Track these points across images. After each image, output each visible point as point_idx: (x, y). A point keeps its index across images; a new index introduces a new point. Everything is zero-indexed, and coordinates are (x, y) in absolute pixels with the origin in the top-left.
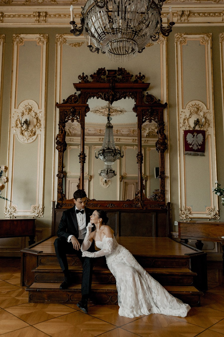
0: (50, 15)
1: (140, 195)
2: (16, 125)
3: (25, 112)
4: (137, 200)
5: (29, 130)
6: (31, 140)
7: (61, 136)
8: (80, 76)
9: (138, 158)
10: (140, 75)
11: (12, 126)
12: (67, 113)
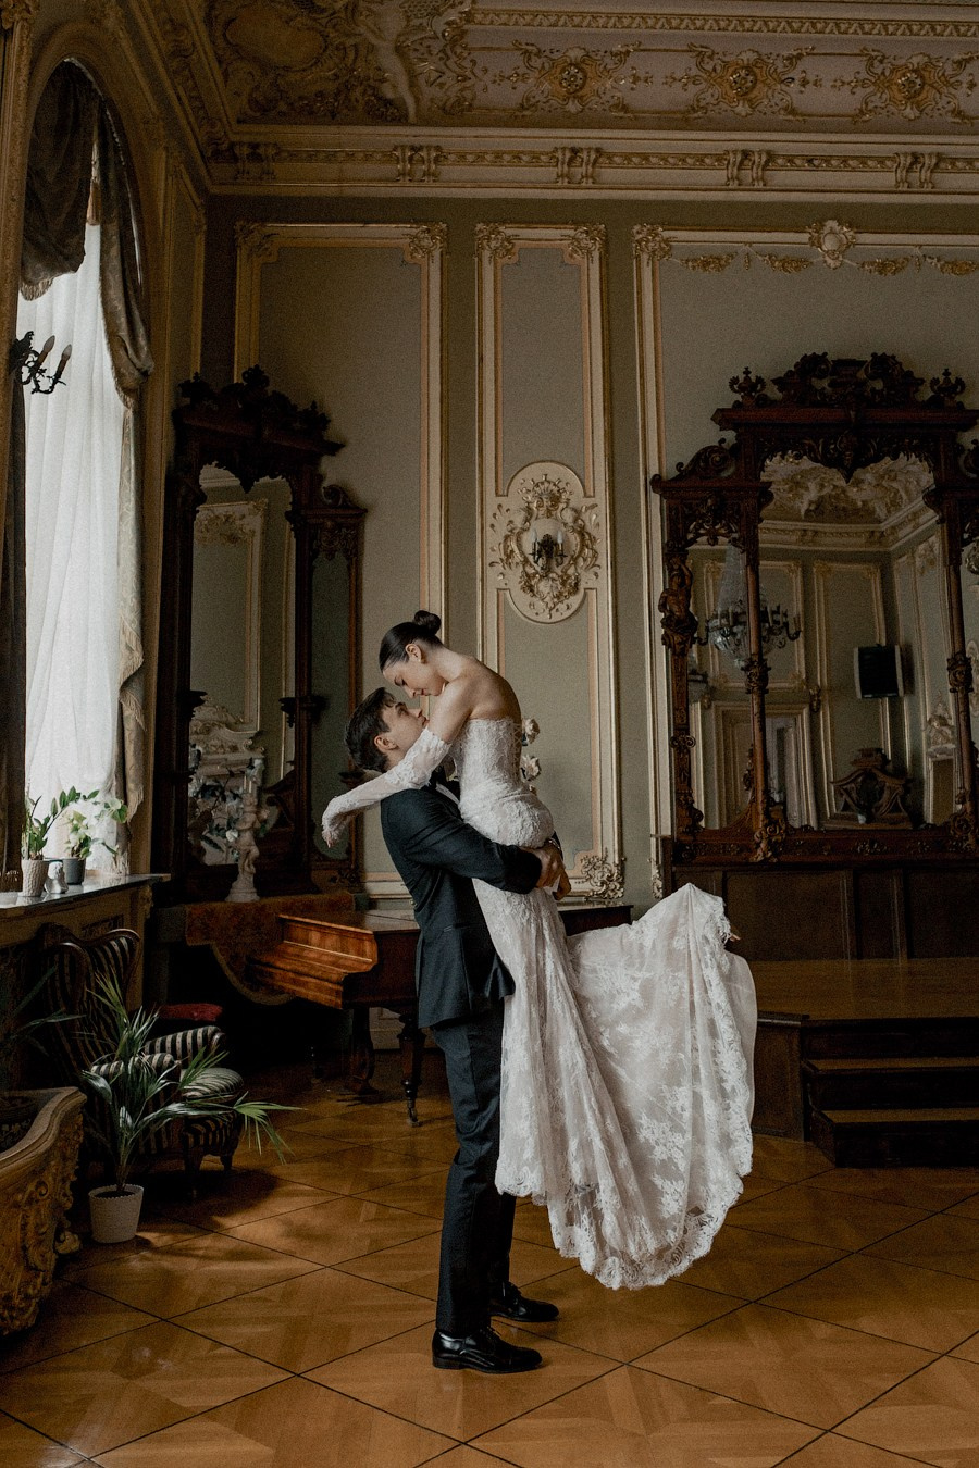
0: (609, 158)
1: (972, 805)
2: (504, 557)
3: (534, 506)
4: (960, 827)
5: (553, 575)
6: (563, 611)
7: (680, 598)
8: (734, 381)
9: (954, 675)
10: (947, 380)
11: (488, 560)
12: (694, 512)
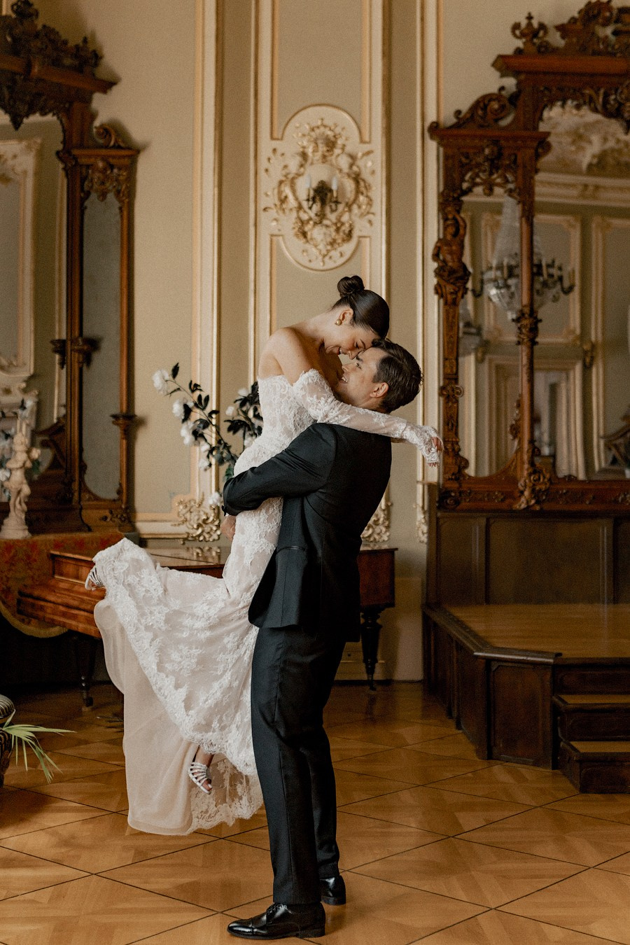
2: (278, 203)
3: (310, 151)
5: (325, 222)
6: (336, 258)
7: (454, 248)
8: (516, 26)
11: (262, 205)
12: (471, 161)
